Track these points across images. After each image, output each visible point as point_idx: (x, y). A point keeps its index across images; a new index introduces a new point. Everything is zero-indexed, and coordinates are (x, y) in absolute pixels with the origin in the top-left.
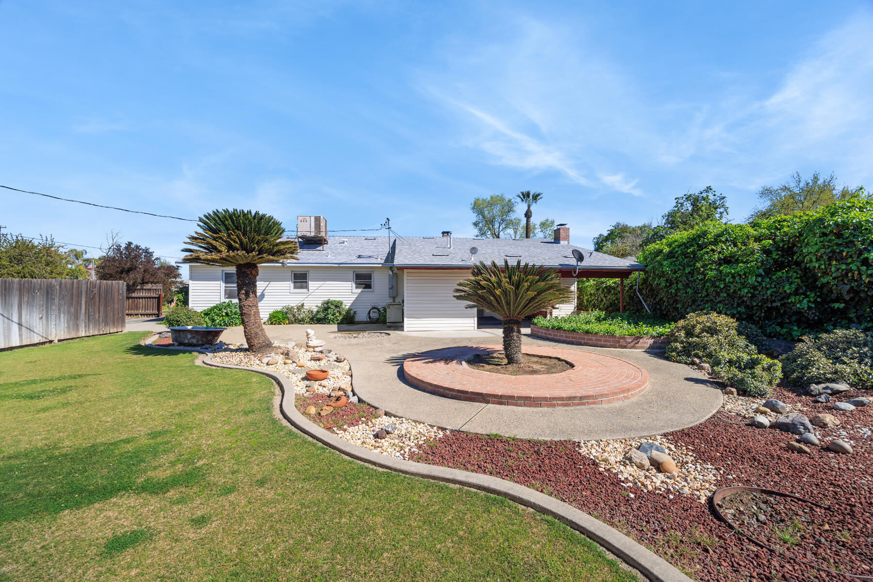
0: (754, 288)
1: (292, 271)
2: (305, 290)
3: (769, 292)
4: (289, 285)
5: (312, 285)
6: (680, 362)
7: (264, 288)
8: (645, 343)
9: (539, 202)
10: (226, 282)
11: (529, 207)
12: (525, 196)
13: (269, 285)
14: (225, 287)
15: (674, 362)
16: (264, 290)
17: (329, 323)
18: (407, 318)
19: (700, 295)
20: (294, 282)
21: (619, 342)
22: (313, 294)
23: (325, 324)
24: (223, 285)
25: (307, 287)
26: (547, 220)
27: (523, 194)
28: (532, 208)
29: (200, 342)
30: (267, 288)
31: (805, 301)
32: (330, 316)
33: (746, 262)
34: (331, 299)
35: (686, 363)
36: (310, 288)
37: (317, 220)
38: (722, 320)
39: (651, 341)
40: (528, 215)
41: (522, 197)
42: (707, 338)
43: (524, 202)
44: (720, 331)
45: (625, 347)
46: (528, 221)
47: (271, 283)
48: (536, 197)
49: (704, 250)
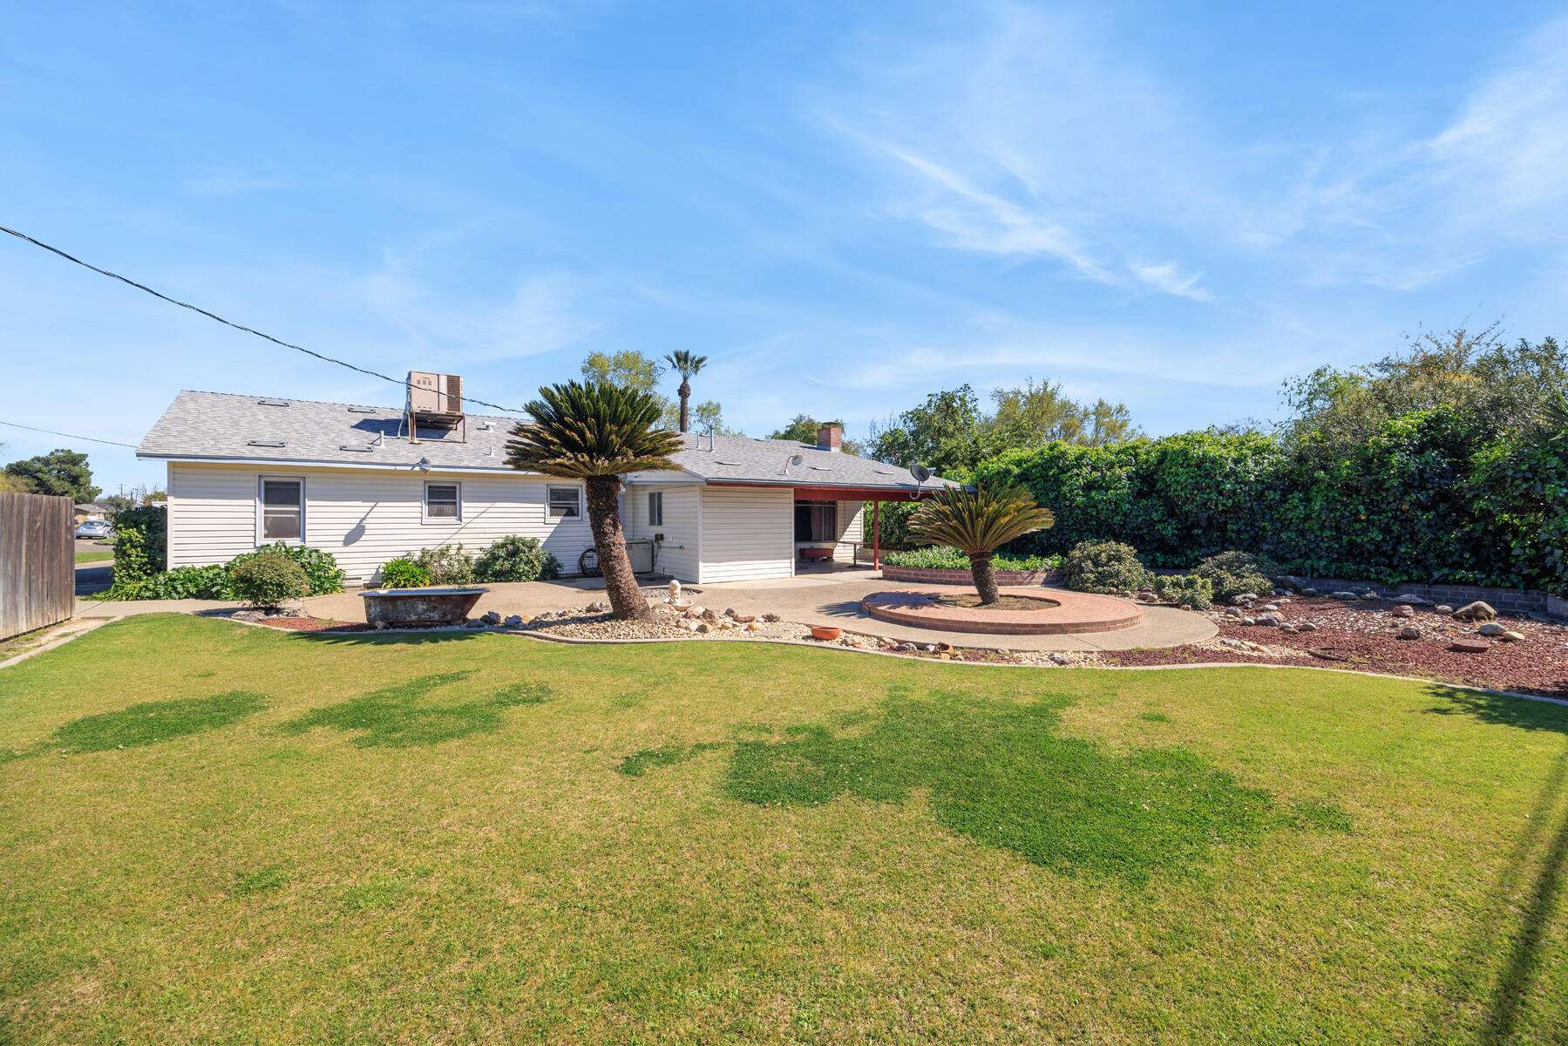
0: (1125, 515)
1: (425, 482)
2: (453, 520)
3: (1140, 520)
4: (416, 509)
5: (468, 508)
6: (1098, 592)
7: (363, 515)
8: (1040, 577)
9: (702, 371)
10: (267, 501)
11: (685, 379)
12: (682, 359)
13: (374, 510)
14: (266, 512)
15: (1091, 593)
16: (364, 519)
17: (519, 579)
18: (704, 562)
19: (1066, 523)
20: (429, 503)
21: (1015, 578)
22: (469, 526)
23: (511, 581)
24: (261, 507)
25: (457, 514)
26: (710, 403)
27: (677, 355)
28: (690, 382)
29: (449, 617)
30: (370, 515)
31: (1169, 528)
32: (522, 567)
33: (1116, 489)
34: (518, 536)
35: (1104, 593)
36: (463, 515)
37: (453, 383)
38: (1124, 548)
39: (1044, 575)
40: (684, 392)
41: (675, 360)
42: (1116, 565)
43: (677, 369)
44: (1124, 559)
45: (1021, 584)
46: (683, 403)
47: (379, 504)
48: (698, 363)
49: (1069, 474)
